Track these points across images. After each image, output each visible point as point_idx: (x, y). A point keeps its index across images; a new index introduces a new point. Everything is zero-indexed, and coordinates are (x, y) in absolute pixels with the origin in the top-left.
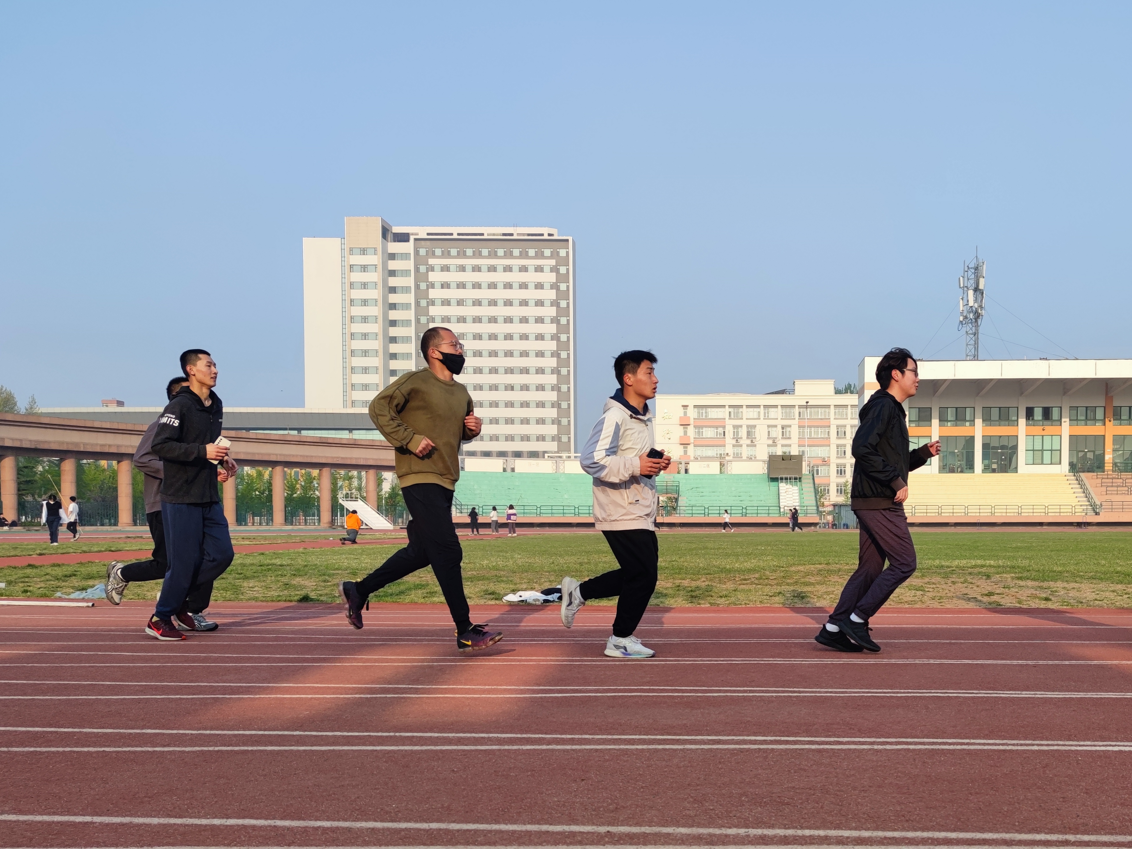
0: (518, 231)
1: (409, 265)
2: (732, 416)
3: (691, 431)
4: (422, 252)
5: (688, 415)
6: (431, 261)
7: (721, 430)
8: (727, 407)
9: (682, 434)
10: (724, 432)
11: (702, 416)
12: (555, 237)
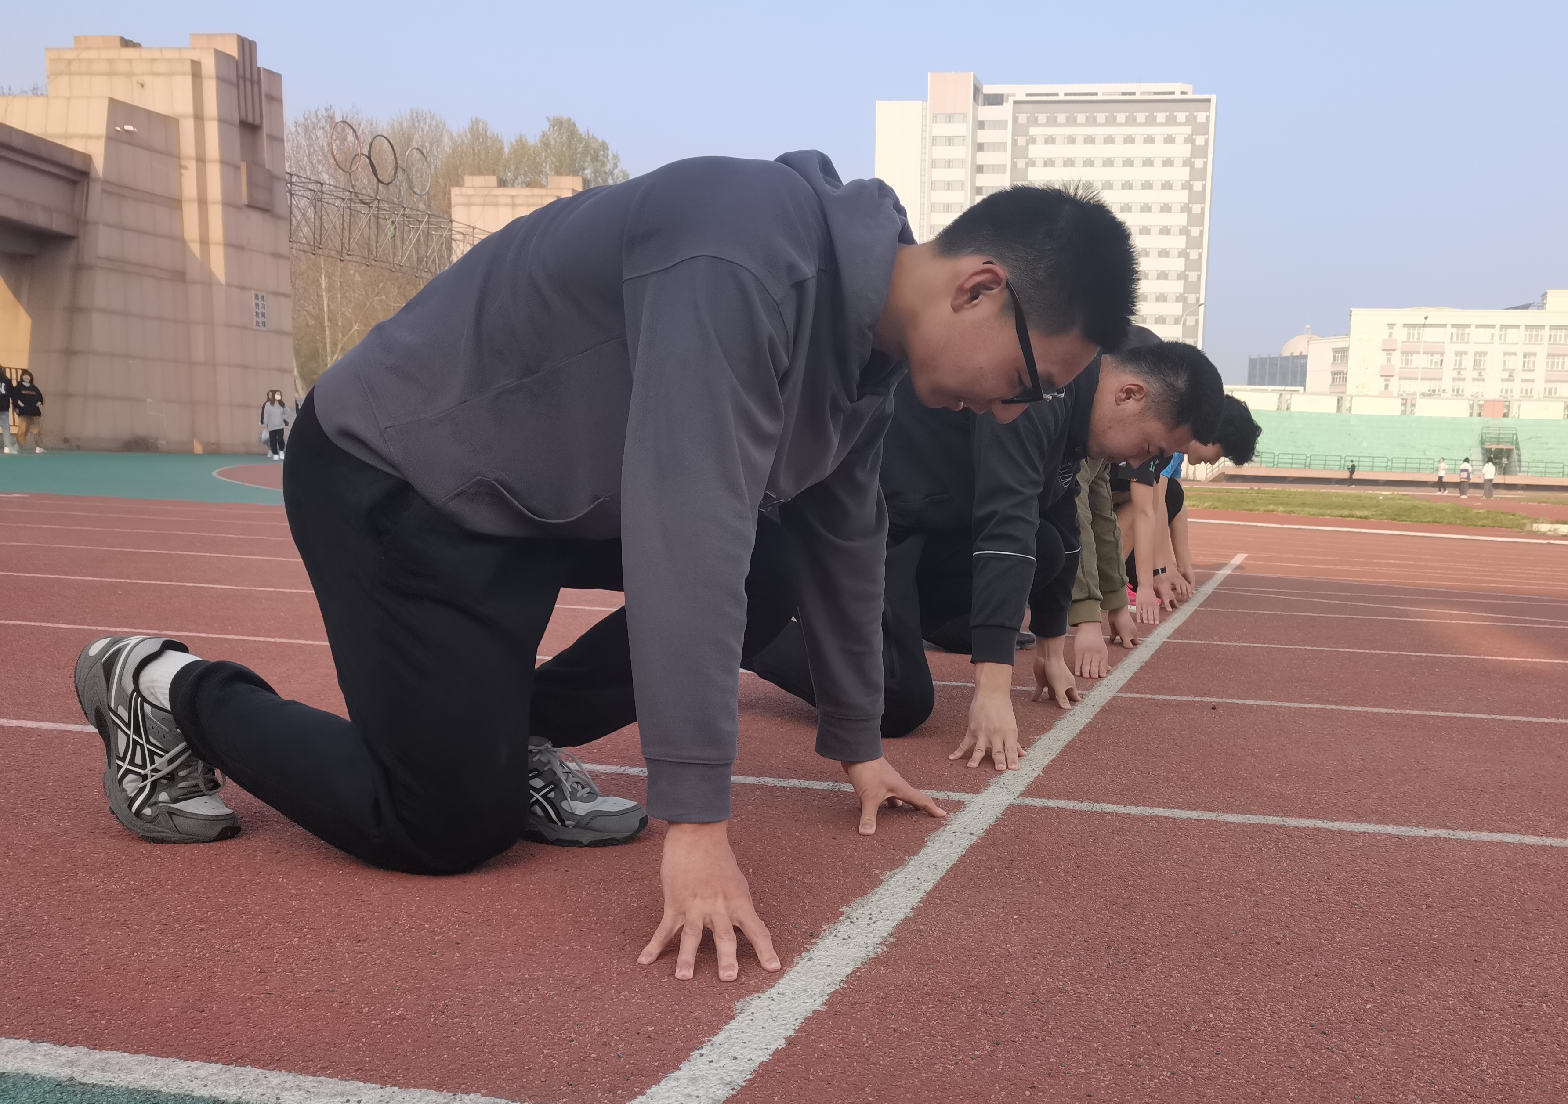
0: (1142, 89)
1: (1006, 136)
2: (1455, 339)
3: (1397, 359)
4: (1023, 118)
5: (1394, 337)
6: (1033, 131)
7: (1437, 358)
8: (1449, 327)
9: (1385, 362)
10: (1442, 360)
11: (1413, 338)
12: (1189, 96)
